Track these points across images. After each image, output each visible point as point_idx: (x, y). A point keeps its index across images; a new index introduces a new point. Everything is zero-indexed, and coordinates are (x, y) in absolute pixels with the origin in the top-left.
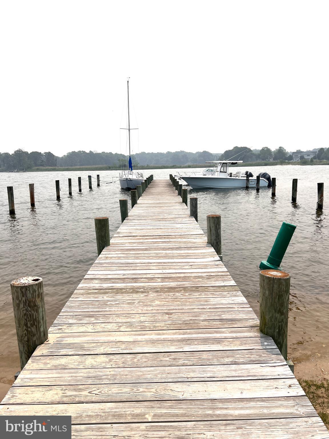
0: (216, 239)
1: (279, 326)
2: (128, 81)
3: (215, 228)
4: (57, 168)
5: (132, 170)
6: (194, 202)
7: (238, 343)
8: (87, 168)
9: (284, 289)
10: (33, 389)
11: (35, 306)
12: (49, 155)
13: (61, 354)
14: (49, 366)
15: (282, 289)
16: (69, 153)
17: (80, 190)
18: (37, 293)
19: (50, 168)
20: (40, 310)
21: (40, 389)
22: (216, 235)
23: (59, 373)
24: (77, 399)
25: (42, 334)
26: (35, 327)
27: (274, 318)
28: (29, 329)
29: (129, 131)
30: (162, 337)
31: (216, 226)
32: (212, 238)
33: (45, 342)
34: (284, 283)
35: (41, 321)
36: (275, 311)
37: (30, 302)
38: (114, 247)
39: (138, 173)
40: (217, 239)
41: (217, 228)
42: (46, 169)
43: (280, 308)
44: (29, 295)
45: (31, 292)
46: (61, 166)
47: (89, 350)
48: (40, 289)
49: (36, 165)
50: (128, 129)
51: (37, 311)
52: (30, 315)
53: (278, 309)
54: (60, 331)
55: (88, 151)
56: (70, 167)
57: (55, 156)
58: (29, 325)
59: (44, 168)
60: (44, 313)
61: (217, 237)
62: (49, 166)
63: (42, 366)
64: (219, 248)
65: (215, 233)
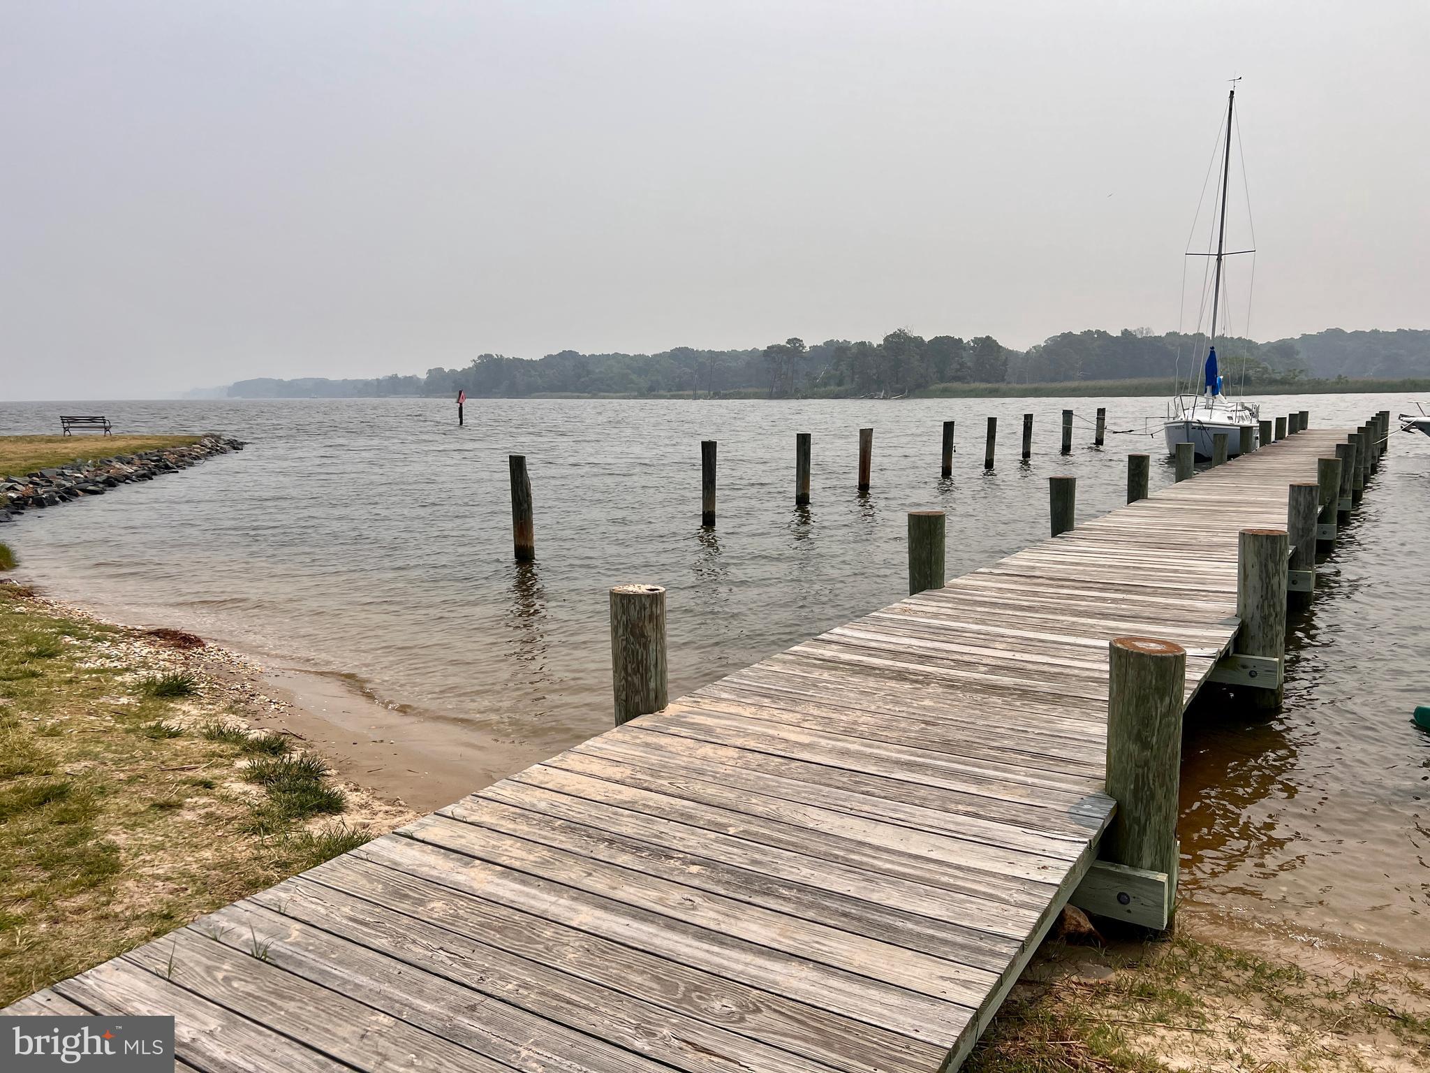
0: (1263, 606)
1: (1137, 775)
3: (1261, 571)
4: (1002, 386)
5: (1214, 393)
6: (1301, 499)
7: (1021, 791)
8: (1101, 389)
9: (1151, 682)
10: (594, 759)
11: (643, 635)
12: (987, 345)
13: (668, 731)
14: (638, 741)
15: (1148, 682)
16: (1054, 339)
17: (1026, 456)
18: (648, 612)
19: (984, 385)
20: (652, 647)
21: (604, 762)
22: (1264, 593)
23: (646, 752)
24: (645, 785)
25: (652, 695)
26: (639, 676)
27: (1126, 753)
28: (629, 678)
29: (1220, 259)
30: (869, 750)
31: (1266, 566)
32: (1250, 601)
33: (657, 713)
34: (1152, 668)
35: (652, 668)
36: (1129, 738)
37: (633, 625)
38: (950, 592)
39: (1242, 405)
40: (1266, 607)
41: (1267, 571)
42: (971, 391)
43: (1139, 730)
44: (634, 613)
45: (638, 608)
46: (1021, 380)
47: (718, 737)
48: (654, 606)
49: (942, 379)
50: (1217, 253)
51: (646, 647)
52: (633, 651)
53: (1135, 731)
54: (694, 705)
55: (1115, 332)
56: (1043, 385)
57: (1004, 349)
58: (629, 670)
59: (966, 387)
60: (659, 656)
61: (1267, 598)
62: (982, 380)
63: (627, 738)
64: (1270, 637)
65: (1258, 586)
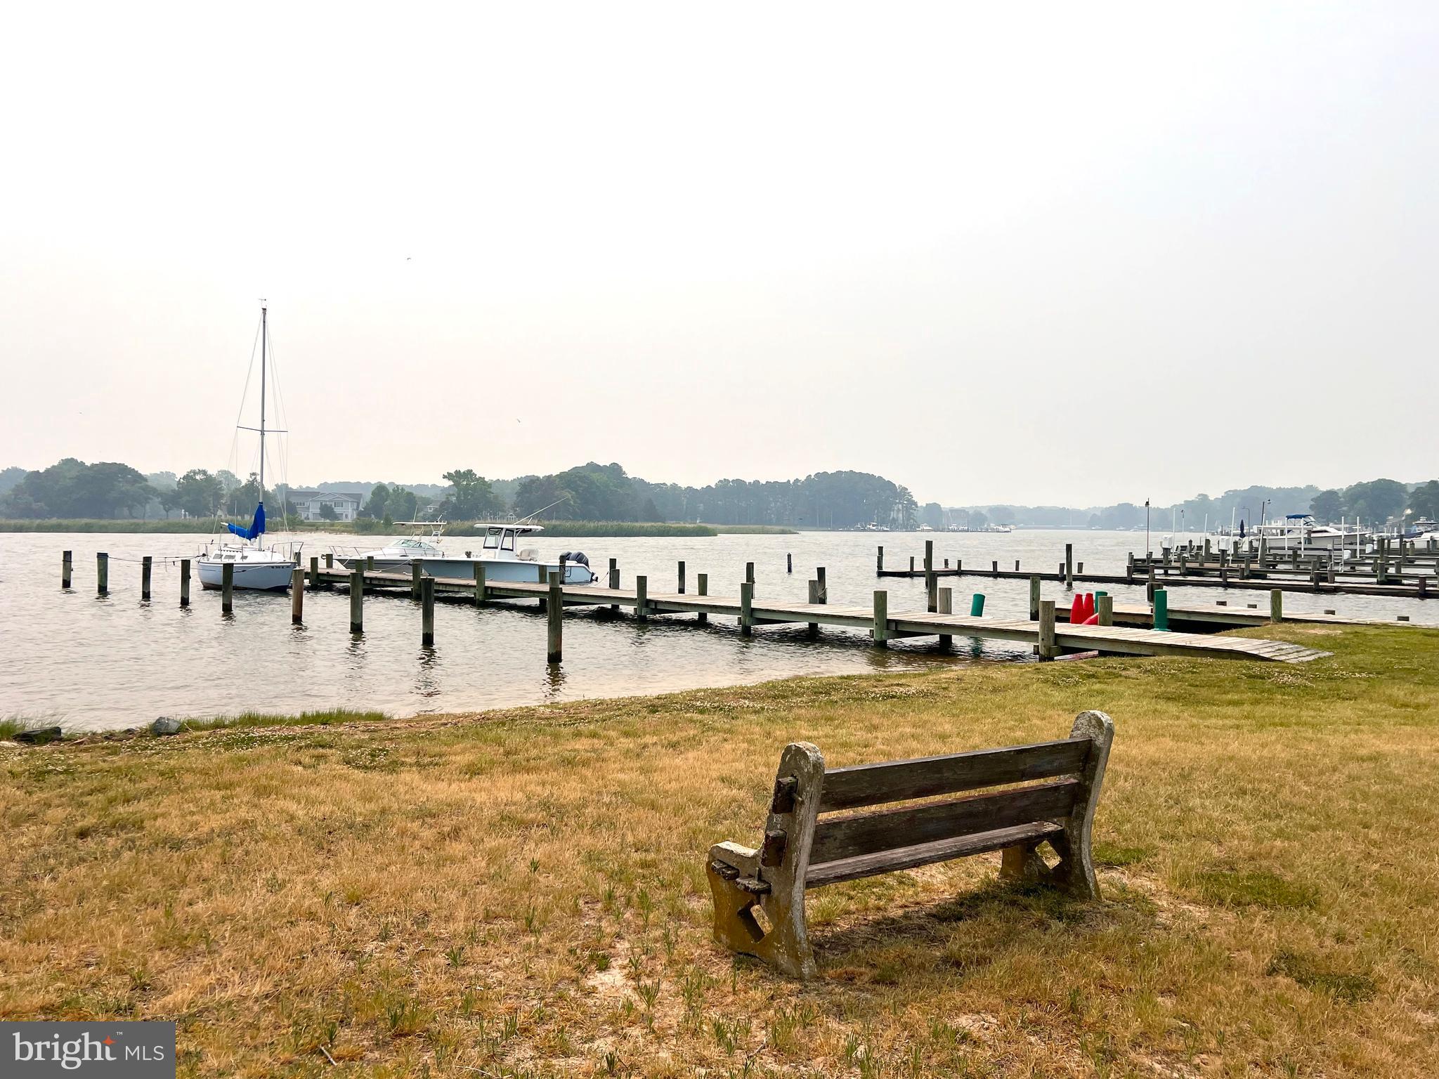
2: (264, 309)
17: (146, 596)
29: (263, 434)
50: (260, 428)
